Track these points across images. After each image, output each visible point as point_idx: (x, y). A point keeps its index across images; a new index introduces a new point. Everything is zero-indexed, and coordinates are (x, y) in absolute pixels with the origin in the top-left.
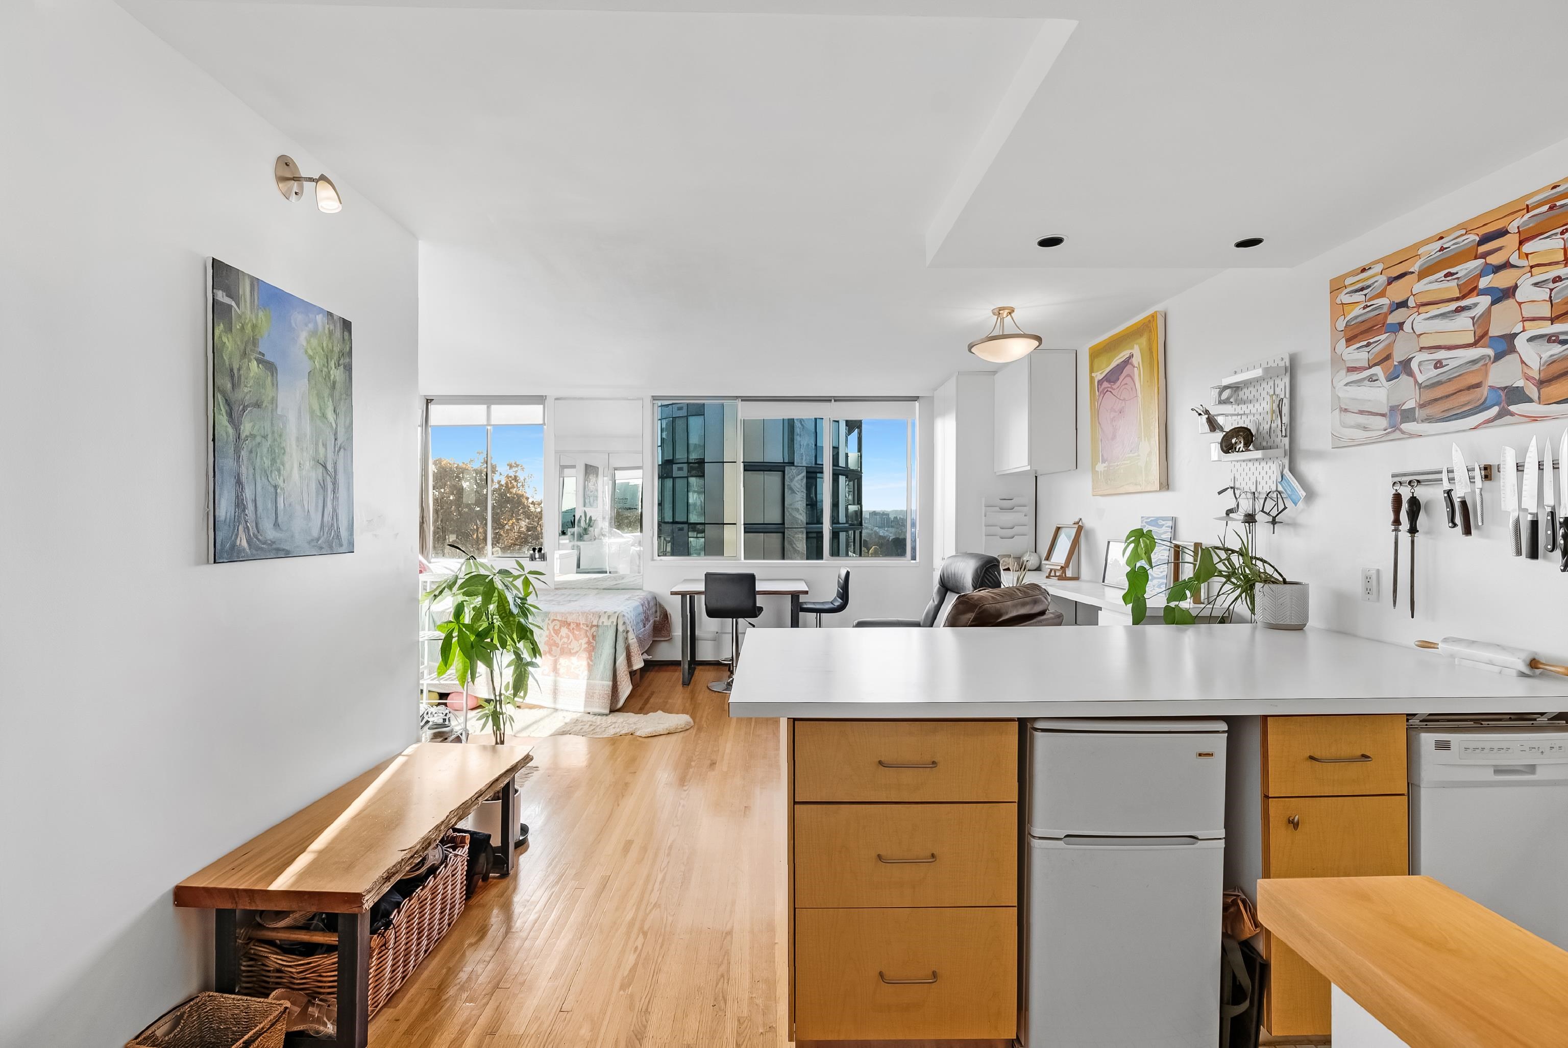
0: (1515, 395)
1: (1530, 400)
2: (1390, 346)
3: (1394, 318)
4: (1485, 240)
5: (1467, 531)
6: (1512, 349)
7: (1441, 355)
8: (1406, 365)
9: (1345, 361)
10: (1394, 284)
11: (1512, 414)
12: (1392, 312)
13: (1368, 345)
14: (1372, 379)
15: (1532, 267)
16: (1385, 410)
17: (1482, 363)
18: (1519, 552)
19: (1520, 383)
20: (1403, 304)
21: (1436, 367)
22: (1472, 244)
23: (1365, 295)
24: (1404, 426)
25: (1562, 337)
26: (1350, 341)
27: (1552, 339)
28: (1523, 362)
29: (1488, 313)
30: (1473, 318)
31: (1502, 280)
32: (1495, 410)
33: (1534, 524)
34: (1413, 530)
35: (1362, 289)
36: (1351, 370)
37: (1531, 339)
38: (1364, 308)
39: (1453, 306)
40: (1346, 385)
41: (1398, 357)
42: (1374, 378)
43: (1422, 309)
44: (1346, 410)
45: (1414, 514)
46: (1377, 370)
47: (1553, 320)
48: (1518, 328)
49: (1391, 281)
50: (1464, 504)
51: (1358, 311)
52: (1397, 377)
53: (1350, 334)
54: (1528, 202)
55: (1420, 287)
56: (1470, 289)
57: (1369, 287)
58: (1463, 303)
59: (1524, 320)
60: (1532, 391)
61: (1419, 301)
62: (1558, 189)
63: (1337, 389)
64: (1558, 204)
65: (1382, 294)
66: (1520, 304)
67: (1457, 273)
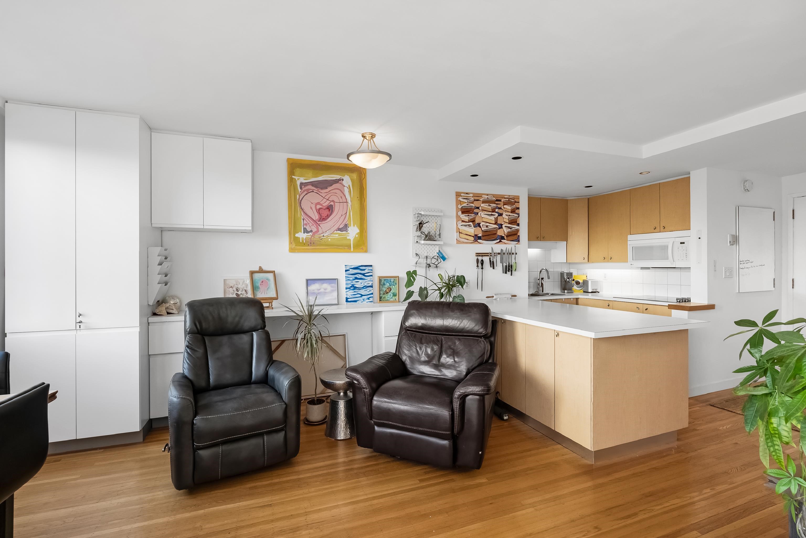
0: (502, 238)
1: (505, 240)
2: (475, 218)
3: (476, 211)
4: (497, 200)
5: (494, 268)
6: (502, 228)
7: (488, 224)
8: (479, 225)
9: (461, 218)
10: (475, 201)
11: (502, 242)
12: (475, 209)
13: (468, 216)
14: (469, 226)
15: (505, 211)
16: (473, 235)
17: (496, 229)
18: (503, 273)
19: (503, 235)
20: (478, 208)
21: (486, 227)
22: (494, 200)
23: (468, 201)
24: (478, 240)
25: (510, 228)
26: (463, 213)
27: (509, 227)
28: (504, 231)
29: (497, 218)
30: (495, 218)
31: (500, 211)
32: (499, 240)
33: (506, 266)
34: (482, 268)
35: (467, 199)
36: (463, 221)
37: (505, 226)
38: (467, 205)
39: (490, 213)
40: (462, 225)
41: (477, 221)
42: (470, 226)
43: (483, 211)
44: (461, 233)
45: (482, 264)
46: (471, 223)
47: (509, 224)
48: (503, 223)
49: (475, 200)
50: (493, 262)
51: (465, 205)
52: (477, 227)
53: (463, 211)
54: (505, 197)
55: (482, 205)
56: (493, 211)
57: (468, 199)
58: (493, 213)
59: (504, 222)
60: (506, 238)
61: (483, 209)
62: (510, 197)
63: (458, 226)
64: (510, 200)
65: (472, 203)
66: (503, 218)
67: (491, 206)
